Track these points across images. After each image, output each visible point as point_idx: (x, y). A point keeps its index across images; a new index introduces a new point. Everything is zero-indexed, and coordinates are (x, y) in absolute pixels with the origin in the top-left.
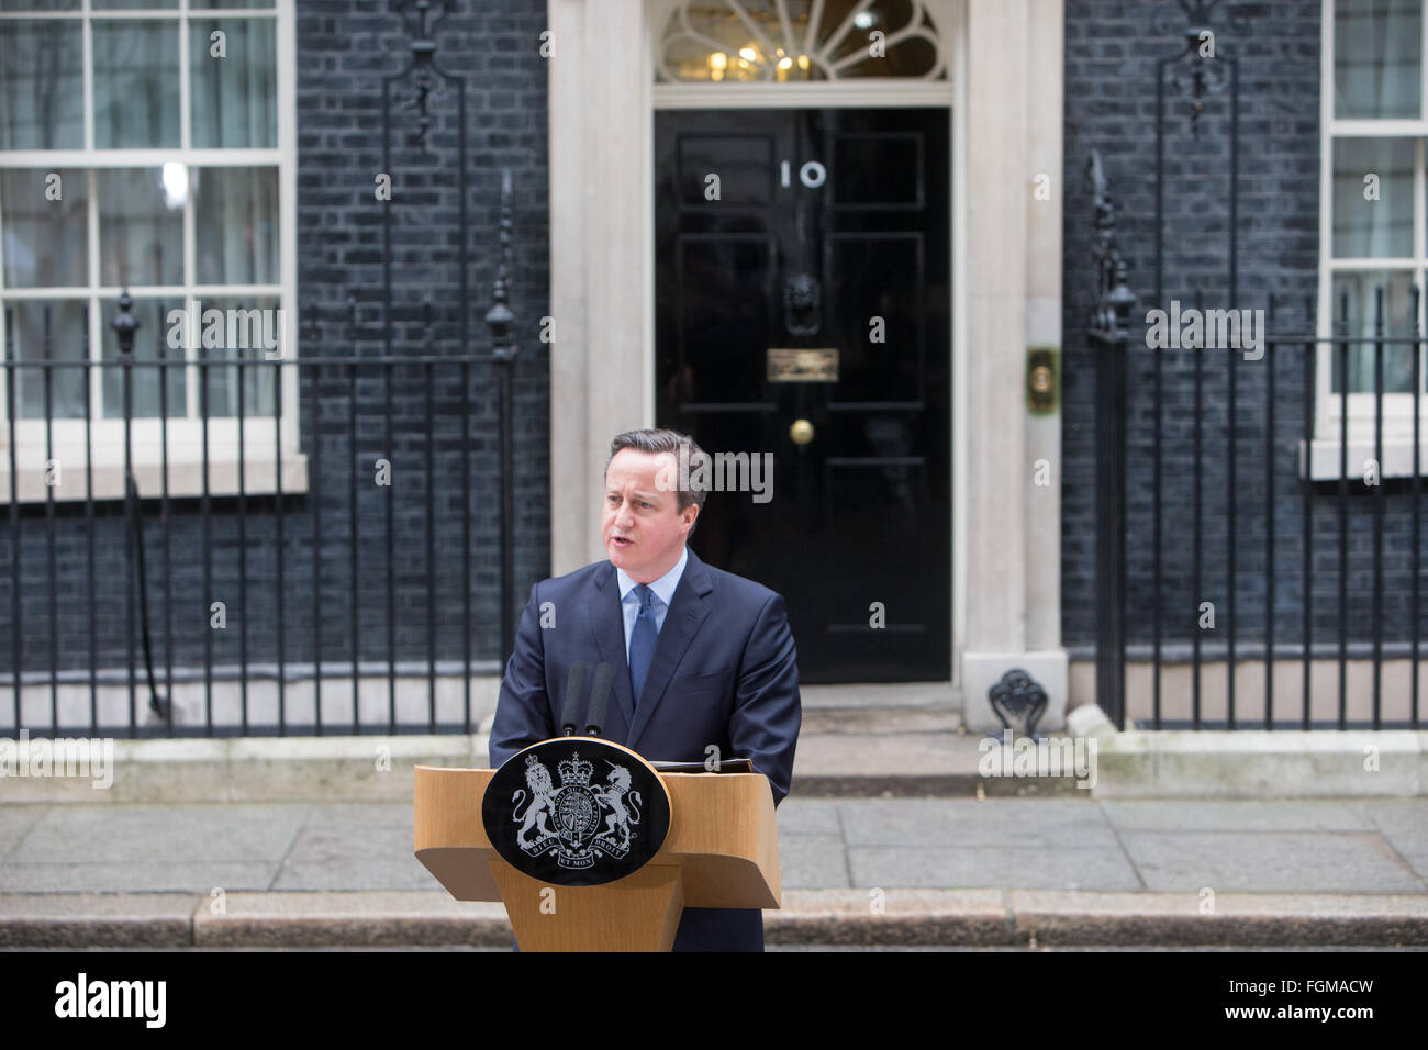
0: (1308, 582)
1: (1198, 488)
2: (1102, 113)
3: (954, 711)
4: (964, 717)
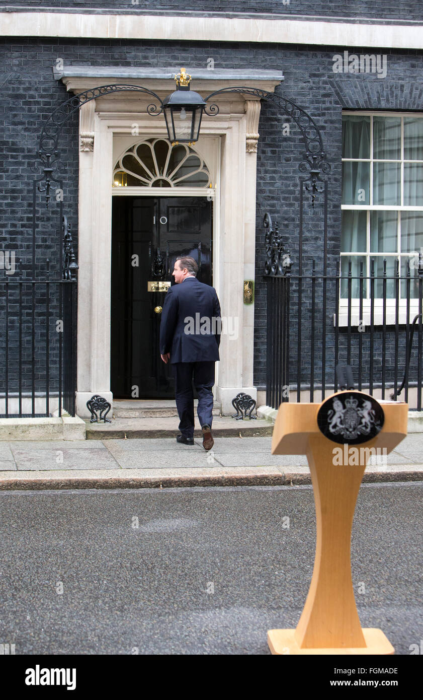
0: (336, 363)
1: (300, 330)
2: (269, 200)
3: (218, 408)
4: (221, 411)
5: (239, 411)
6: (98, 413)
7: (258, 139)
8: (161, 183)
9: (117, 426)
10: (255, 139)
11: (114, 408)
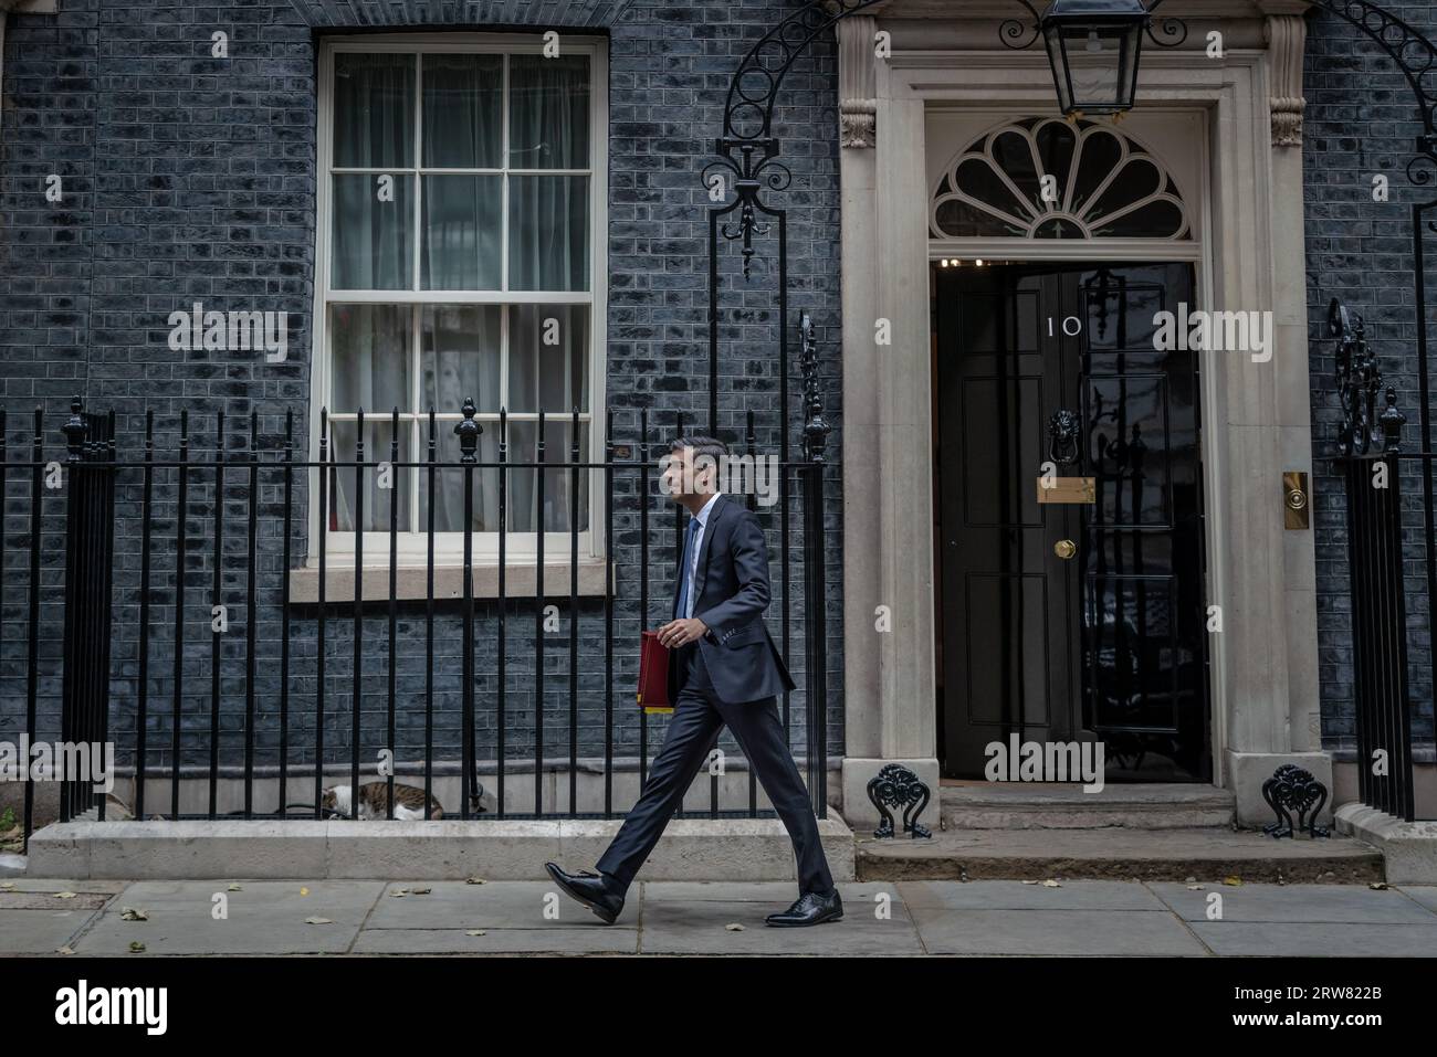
2: (1341, 266)
3: (1225, 807)
4: (1235, 814)
5: (1284, 818)
6: (897, 814)
7: (1306, 111)
8: (1058, 228)
9: (943, 846)
10: (1296, 111)
11: (944, 802)
